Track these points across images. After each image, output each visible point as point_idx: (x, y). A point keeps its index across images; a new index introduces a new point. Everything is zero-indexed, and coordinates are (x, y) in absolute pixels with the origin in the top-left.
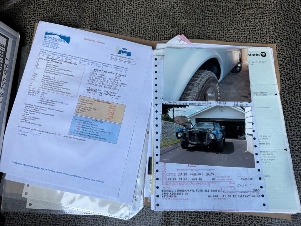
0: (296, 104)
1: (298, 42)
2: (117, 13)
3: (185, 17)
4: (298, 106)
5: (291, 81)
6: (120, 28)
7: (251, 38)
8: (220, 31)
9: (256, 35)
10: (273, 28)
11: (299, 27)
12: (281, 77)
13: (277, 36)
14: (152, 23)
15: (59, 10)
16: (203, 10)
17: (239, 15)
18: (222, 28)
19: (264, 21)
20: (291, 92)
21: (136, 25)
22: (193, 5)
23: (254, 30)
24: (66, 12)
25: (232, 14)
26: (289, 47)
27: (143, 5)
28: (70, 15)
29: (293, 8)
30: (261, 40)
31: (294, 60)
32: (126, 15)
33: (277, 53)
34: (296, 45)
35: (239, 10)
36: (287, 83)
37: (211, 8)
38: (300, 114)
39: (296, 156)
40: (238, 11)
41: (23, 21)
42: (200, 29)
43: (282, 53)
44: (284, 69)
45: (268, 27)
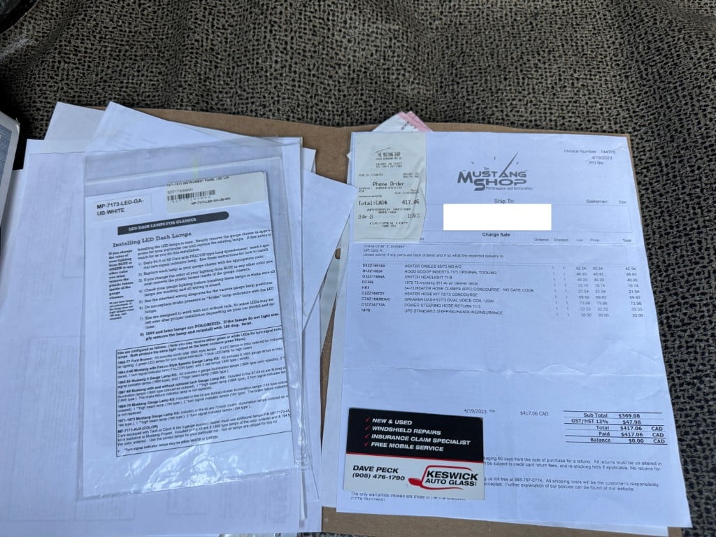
0: (679, 272)
1: (676, 130)
2: (253, 72)
3: (411, 80)
4: (686, 276)
5: (664, 220)
6: (261, 108)
7: (567, 124)
8: (494, 109)
9: (578, 117)
10: (617, 100)
11: (674, 95)
13: (626, 118)
14: (335, 95)
15: (113, 66)
16: (452, 64)
17: (537, 71)
18: (498, 101)
19: (595, 85)
20: (667, 245)
21: (298, 100)
22: (430, 54)
23: (573, 106)
24: (131, 72)
25: (521, 71)
26: (656, 143)
27: (315, 52)
28: (140, 78)
29: (658, 53)
30: (591, 128)
31: (669, 171)
32: (274, 75)
34: (672, 137)
35: (537, 62)
36: (657, 224)
37: (472, 58)
38: (690, 297)
39: (688, 397)
40: (534, 64)
41: (26, 93)
42: (448, 106)
43: (641, 156)
44: (648, 193)
45: (606, 98)
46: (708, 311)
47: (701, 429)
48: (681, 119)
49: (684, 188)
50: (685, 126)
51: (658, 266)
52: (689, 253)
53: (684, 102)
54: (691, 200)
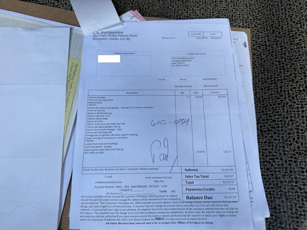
0: (269, 103)
1: (276, 27)
4: (272, 105)
5: (265, 75)
8: (183, 11)
10: (248, 10)
11: (277, 8)
12: (254, 69)
13: (252, 20)
18: (186, 7)
20: (265, 88)
26: (265, 33)
30: (233, 24)
31: (270, 49)
33: (251, 40)
34: (273, 31)
36: (261, 77)
38: (273, 116)
39: (266, 169)
42: (160, 8)
43: (257, 40)
44: (258, 60)
45: (242, 9)
46: (281, 124)
47: (271, 186)
48: (279, 21)
49: (276, 58)
50: (281, 25)
51: (259, 99)
52: (275, 93)
53: (281, 12)
54: (279, 65)
